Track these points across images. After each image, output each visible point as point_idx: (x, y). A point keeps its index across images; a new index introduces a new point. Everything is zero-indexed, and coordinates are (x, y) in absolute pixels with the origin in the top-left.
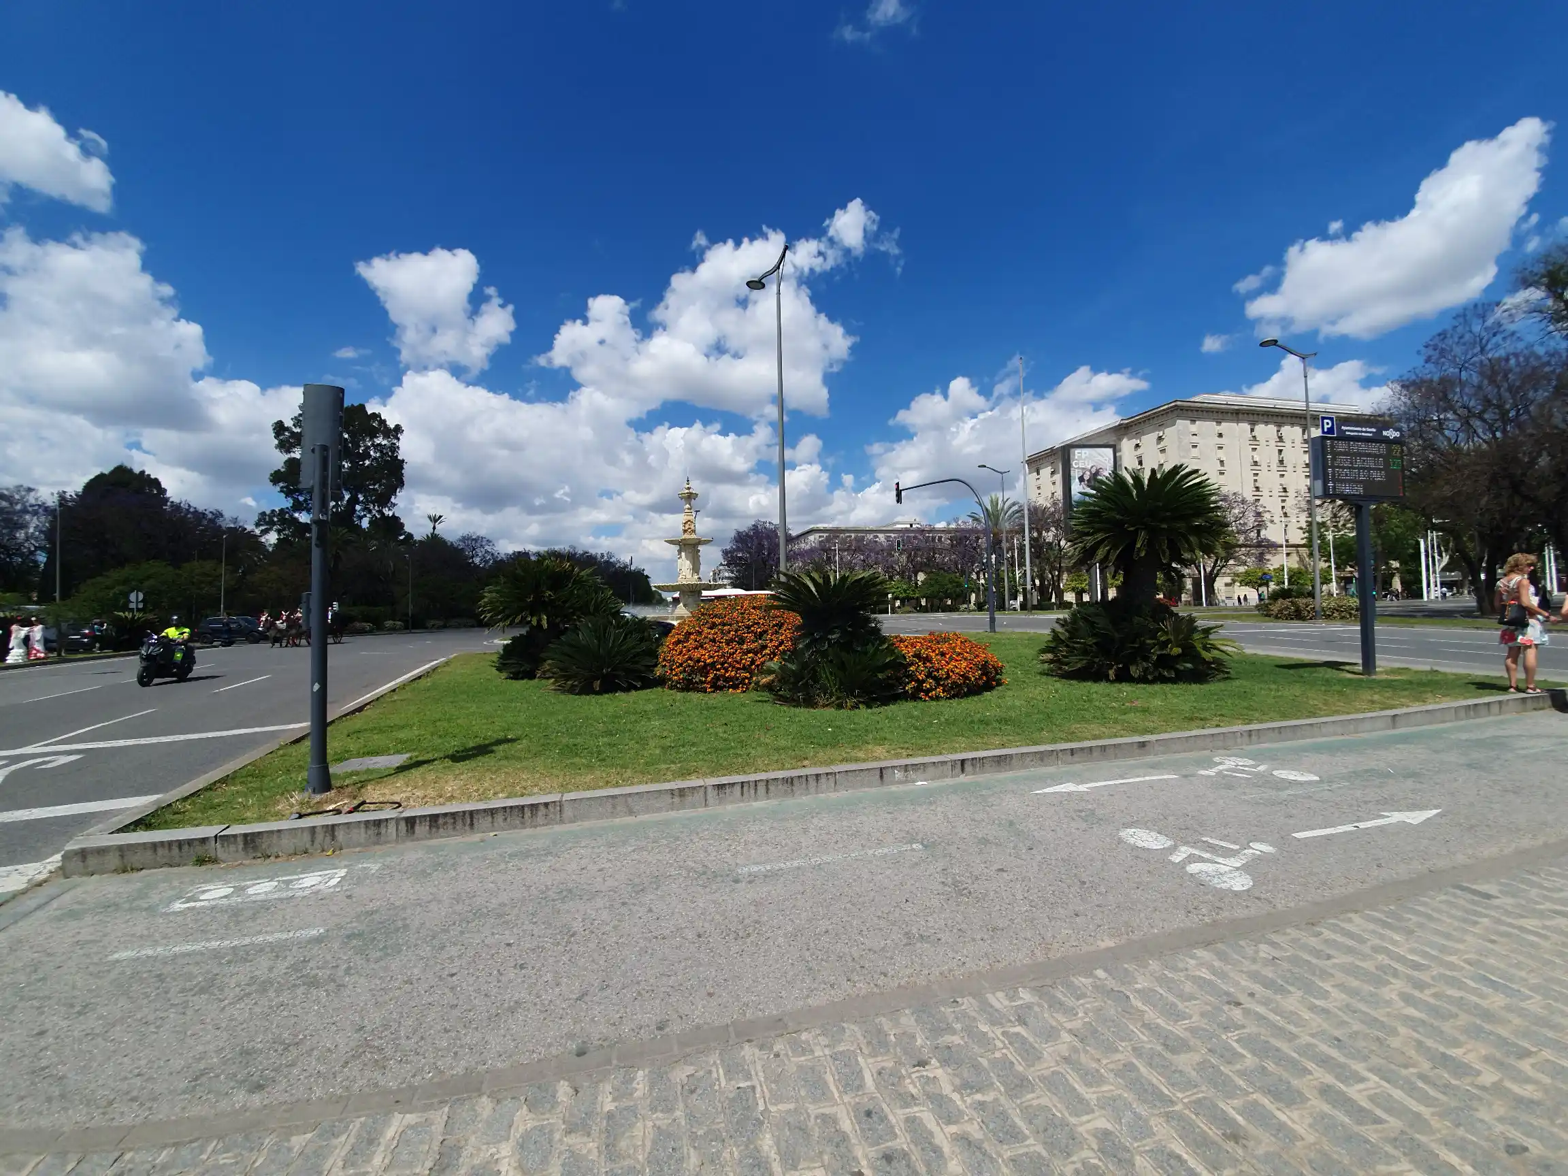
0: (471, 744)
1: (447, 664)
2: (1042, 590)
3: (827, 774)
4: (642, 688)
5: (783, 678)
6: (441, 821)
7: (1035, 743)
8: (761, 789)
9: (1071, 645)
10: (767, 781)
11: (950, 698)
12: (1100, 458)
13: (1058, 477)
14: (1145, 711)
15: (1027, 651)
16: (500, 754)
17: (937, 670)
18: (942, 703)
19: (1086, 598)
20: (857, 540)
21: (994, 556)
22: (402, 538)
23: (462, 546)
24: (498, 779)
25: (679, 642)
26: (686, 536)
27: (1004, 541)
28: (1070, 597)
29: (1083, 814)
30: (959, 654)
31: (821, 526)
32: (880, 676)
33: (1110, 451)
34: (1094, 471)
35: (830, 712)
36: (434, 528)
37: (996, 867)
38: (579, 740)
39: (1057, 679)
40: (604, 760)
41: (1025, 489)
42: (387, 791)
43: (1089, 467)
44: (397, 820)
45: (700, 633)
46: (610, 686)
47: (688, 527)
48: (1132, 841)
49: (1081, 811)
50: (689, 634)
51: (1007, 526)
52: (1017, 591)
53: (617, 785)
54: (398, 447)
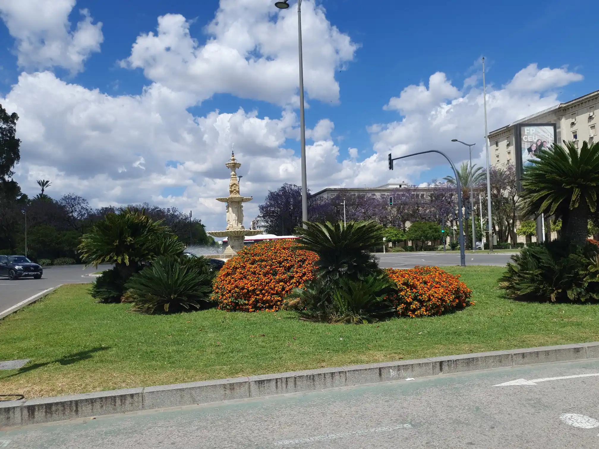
0: (75, 351)
1: (55, 292)
2: (501, 234)
3: (340, 372)
4: (201, 309)
5: (306, 300)
6: (54, 408)
7: (496, 349)
8: (291, 384)
9: (522, 275)
10: (295, 378)
11: (431, 316)
12: (544, 134)
13: (512, 148)
14: (578, 325)
15: (490, 280)
16: (96, 359)
17: (421, 295)
18: (425, 319)
19: (534, 240)
20: (359, 197)
21: (463, 209)
22: (19, 198)
23: (64, 203)
24: (96, 377)
25: (228, 274)
26: (233, 195)
27: (472, 197)
28: (521, 239)
29: (532, 402)
30: (437, 283)
31: (332, 187)
32: (378, 299)
33: (551, 129)
34: (539, 143)
35: (341, 326)
36: (43, 190)
37: (467, 441)
38: (154, 348)
39: (512, 300)
40: (173, 363)
41: (487, 156)
42: (12, 386)
43: (535, 141)
44: (22, 408)
45: (244, 267)
46: (176, 309)
47: (234, 188)
48: (570, 423)
49: (529, 400)
50: (235, 268)
51: (473, 185)
52: (481, 235)
53: (184, 381)
54: (15, 130)
